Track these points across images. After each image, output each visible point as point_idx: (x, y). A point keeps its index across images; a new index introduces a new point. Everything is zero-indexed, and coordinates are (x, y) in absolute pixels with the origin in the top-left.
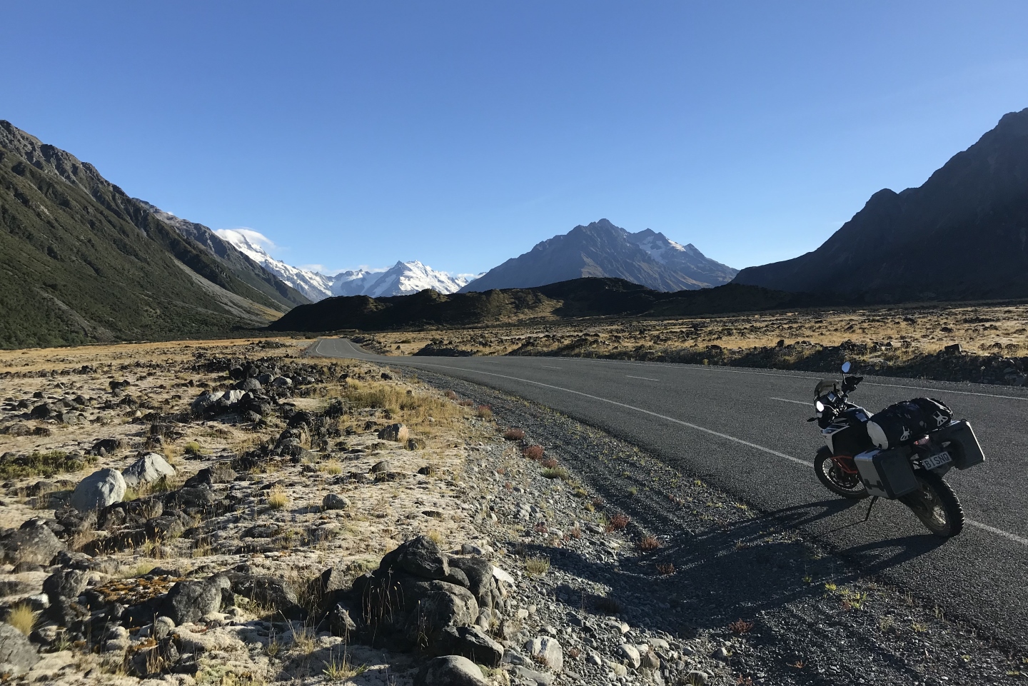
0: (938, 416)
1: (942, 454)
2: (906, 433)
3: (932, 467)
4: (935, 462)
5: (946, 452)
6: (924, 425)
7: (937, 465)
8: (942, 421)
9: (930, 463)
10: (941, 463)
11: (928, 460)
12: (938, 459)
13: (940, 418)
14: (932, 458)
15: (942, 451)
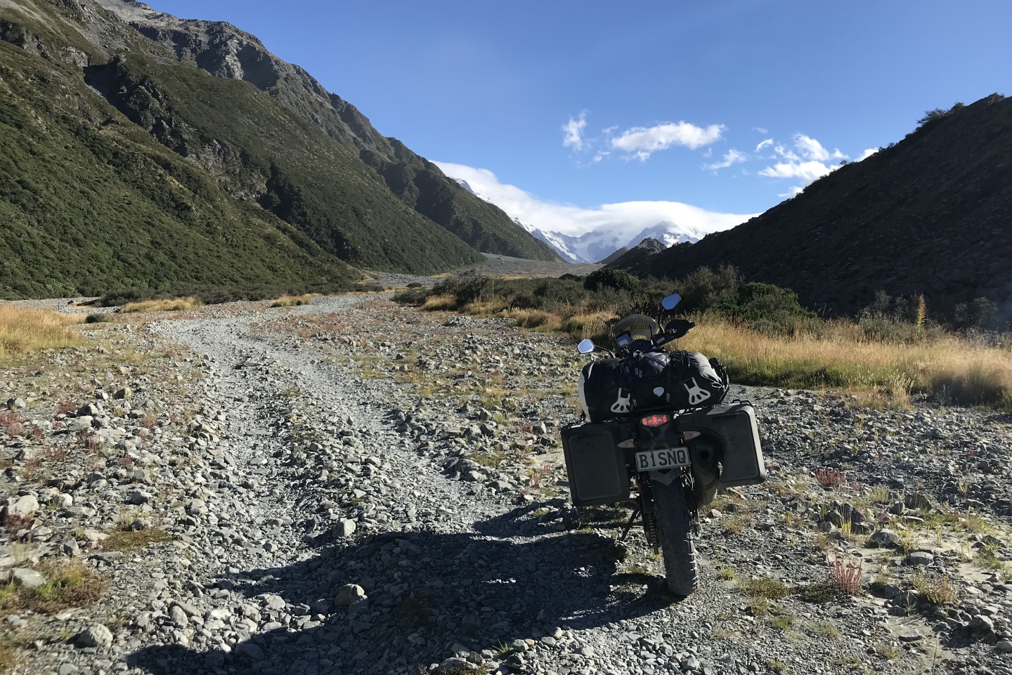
0: (691, 386)
1: (676, 450)
2: (623, 402)
3: (650, 467)
4: (657, 460)
5: (685, 449)
6: (664, 395)
7: (658, 466)
8: (699, 397)
9: (649, 460)
10: (668, 465)
11: (648, 454)
12: (666, 457)
13: (694, 391)
14: (656, 453)
15: (680, 445)
